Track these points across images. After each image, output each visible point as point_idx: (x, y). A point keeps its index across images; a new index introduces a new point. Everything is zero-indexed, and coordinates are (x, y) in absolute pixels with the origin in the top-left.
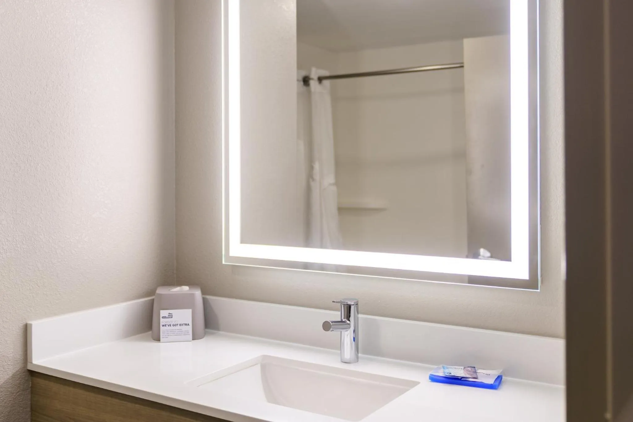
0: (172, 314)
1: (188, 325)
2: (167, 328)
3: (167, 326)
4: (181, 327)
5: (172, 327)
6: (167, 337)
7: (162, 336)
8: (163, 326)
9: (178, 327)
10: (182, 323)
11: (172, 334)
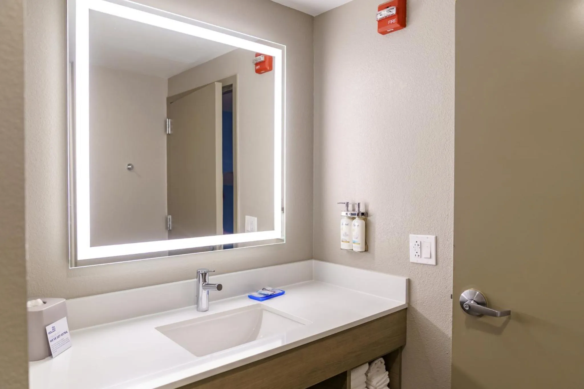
0: (54, 327)
1: (67, 332)
2: (55, 342)
3: (54, 340)
4: (63, 336)
5: (58, 340)
6: (56, 351)
7: (53, 351)
8: (51, 341)
9: (61, 337)
10: (63, 333)
11: (59, 347)
